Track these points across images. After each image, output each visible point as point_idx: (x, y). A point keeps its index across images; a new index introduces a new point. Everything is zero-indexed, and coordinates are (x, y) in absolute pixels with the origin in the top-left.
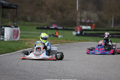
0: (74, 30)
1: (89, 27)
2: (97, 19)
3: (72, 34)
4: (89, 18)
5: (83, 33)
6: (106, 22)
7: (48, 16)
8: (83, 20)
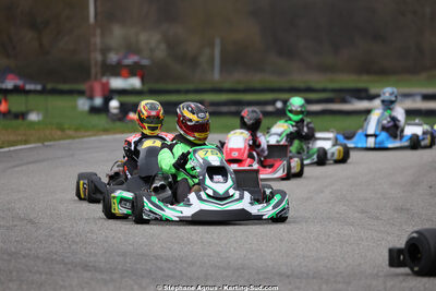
0: (81, 93)
1: (135, 82)
2: (161, 53)
3: (75, 107)
4: (131, 48)
6: (194, 62)
8: (113, 58)
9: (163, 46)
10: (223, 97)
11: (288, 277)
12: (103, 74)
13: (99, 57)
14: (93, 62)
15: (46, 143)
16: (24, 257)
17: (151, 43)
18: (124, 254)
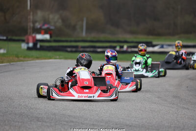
0: (23, 41)
3: (21, 47)
4: (46, 22)
5: (38, 46)
6: (74, 28)
9: (60, 21)
10: (87, 44)
12: (33, 33)
13: (31, 25)
14: (29, 27)
15: (11, 63)
17: (55, 19)
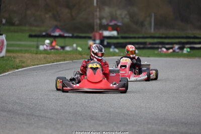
0: (90, 38)
1: (115, 33)
4: (113, 18)
5: (105, 43)
6: (142, 24)
7: (47, 16)
8: (104, 22)
9: (128, 17)
10: (155, 40)
11: (186, 124)
12: (100, 30)
13: (98, 21)
14: (95, 24)
15: (74, 61)
16: (64, 113)
17: (122, 15)
18: (110, 112)
